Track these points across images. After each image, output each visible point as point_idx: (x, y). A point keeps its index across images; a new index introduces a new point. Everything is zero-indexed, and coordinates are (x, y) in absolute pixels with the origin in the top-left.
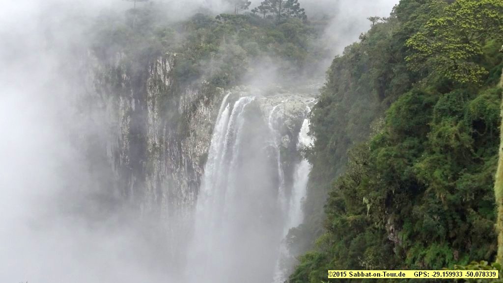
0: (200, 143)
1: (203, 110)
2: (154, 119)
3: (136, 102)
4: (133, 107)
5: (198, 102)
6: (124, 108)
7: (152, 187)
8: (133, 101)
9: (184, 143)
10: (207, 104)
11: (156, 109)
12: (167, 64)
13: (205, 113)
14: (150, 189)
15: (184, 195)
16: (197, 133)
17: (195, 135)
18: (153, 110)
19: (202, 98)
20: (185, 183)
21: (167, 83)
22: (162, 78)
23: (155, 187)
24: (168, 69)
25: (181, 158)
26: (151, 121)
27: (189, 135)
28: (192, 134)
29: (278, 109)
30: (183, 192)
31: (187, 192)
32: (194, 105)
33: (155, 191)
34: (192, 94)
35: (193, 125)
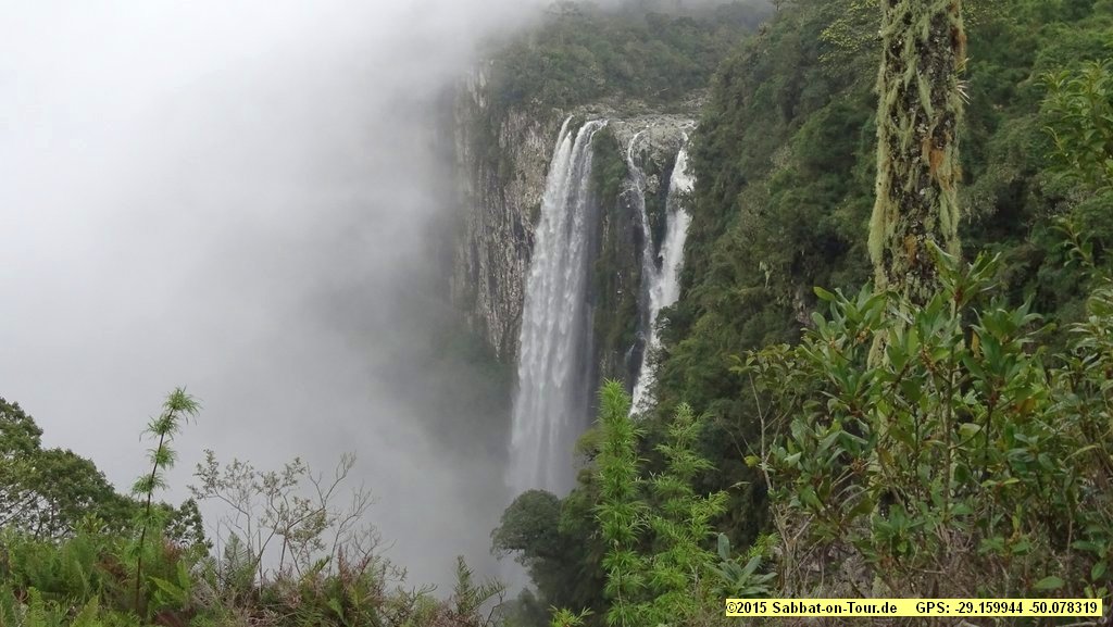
0: (531, 189)
1: (534, 141)
2: (464, 156)
5: (526, 129)
7: (465, 254)
9: (509, 190)
10: (539, 132)
11: (467, 142)
13: (537, 145)
14: (462, 256)
15: (511, 264)
16: (527, 174)
17: (524, 178)
19: (533, 124)
20: (511, 246)
21: (482, 104)
22: (475, 96)
23: (469, 253)
24: (483, 83)
25: (505, 211)
27: (515, 179)
28: (519, 176)
29: (641, 138)
30: (508, 259)
31: (514, 259)
32: (521, 135)
33: (469, 260)
34: (518, 119)
35: (520, 164)
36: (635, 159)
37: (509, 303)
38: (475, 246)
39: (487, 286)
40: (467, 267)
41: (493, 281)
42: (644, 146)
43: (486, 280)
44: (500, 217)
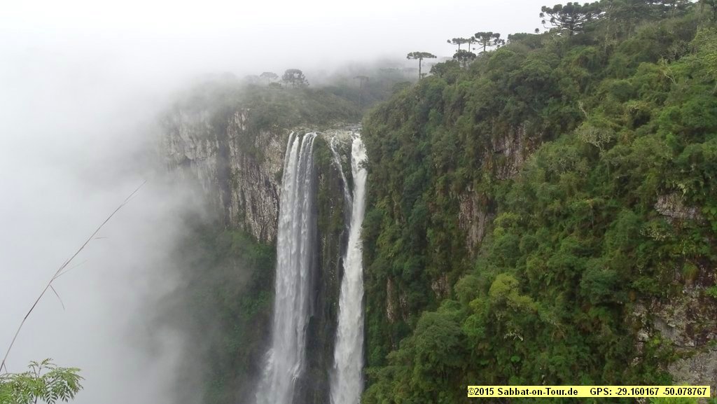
0: (274, 165)
1: (274, 144)
2: (235, 153)
3: (219, 143)
4: (218, 146)
5: (270, 139)
6: (211, 147)
7: (238, 196)
8: (217, 142)
9: (262, 166)
10: (277, 140)
11: (236, 146)
12: (243, 116)
13: (276, 146)
14: (236, 198)
16: (271, 158)
17: (270, 160)
18: (234, 146)
19: (273, 136)
20: (264, 191)
21: (243, 129)
22: (239, 125)
23: (240, 196)
24: (244, 119)
25: (260, 176)
26: (233, 154)
27: (265, 161)
28: (267, 160)
30: (262, 197)
31: (265, 197)
32: (267, 142)
33: (240, 199)
34: (265, 134)
35: (267, 154)
36: (334, 149)
37: (264, 217)
38: (243, 192)
39: (251, 210)
40: (239, 202)
41: (254, 208)
42: (337, 143)
43: (250, 207)
44: (256, 179)
